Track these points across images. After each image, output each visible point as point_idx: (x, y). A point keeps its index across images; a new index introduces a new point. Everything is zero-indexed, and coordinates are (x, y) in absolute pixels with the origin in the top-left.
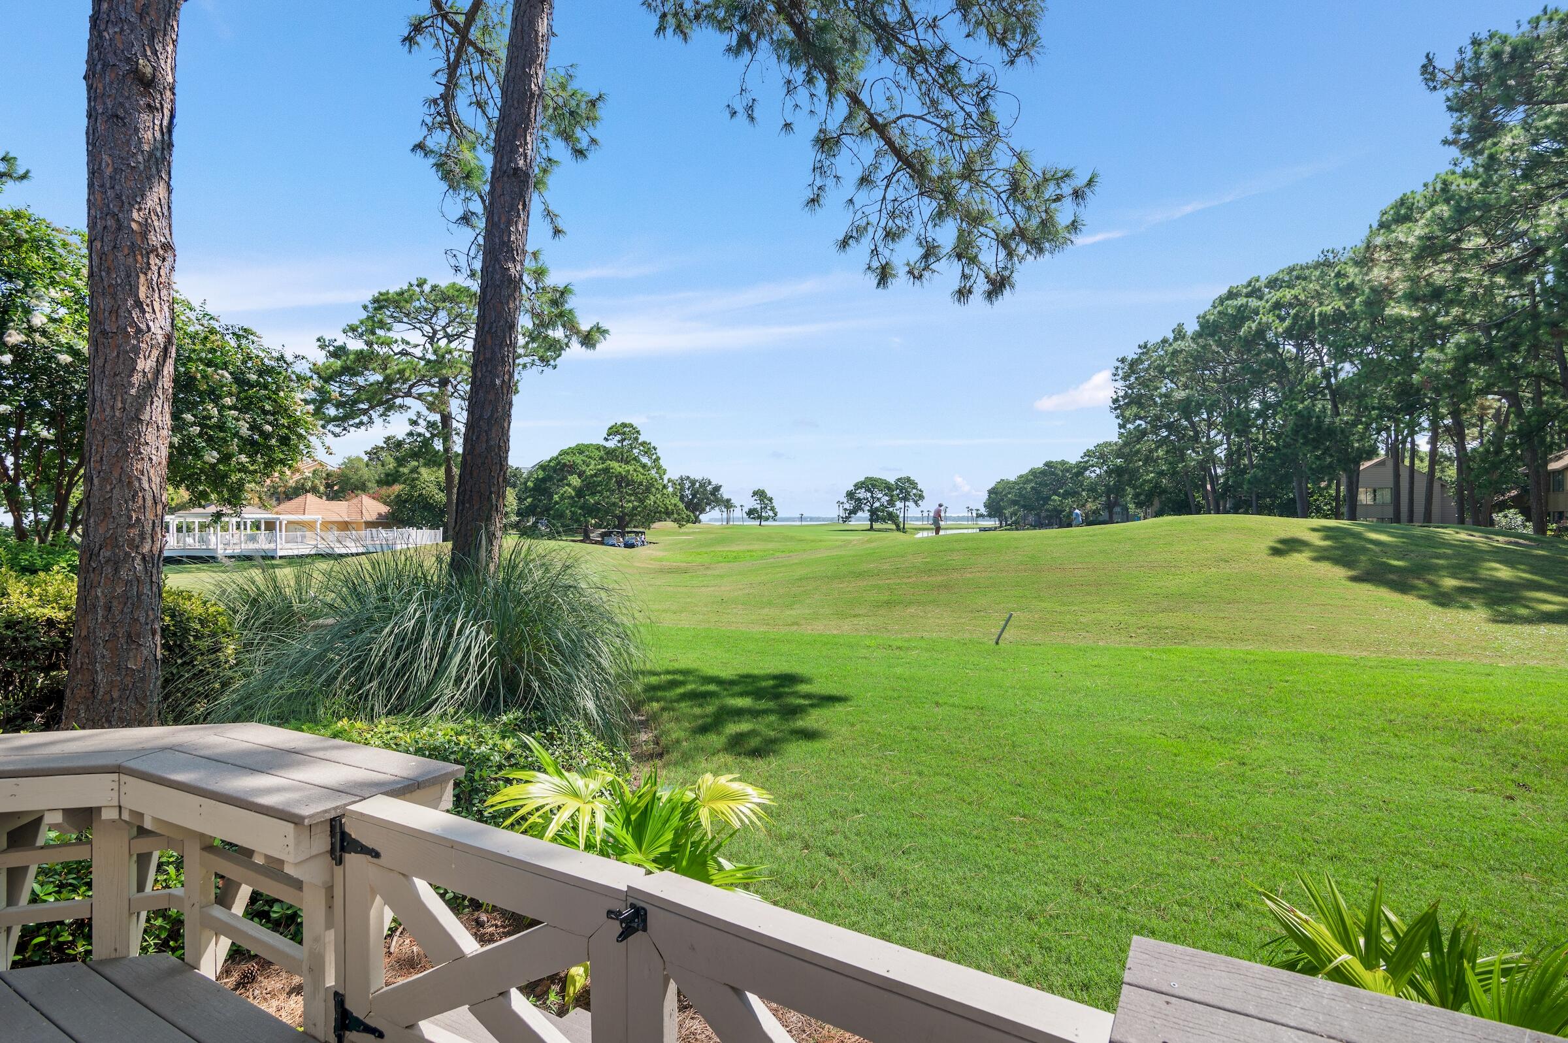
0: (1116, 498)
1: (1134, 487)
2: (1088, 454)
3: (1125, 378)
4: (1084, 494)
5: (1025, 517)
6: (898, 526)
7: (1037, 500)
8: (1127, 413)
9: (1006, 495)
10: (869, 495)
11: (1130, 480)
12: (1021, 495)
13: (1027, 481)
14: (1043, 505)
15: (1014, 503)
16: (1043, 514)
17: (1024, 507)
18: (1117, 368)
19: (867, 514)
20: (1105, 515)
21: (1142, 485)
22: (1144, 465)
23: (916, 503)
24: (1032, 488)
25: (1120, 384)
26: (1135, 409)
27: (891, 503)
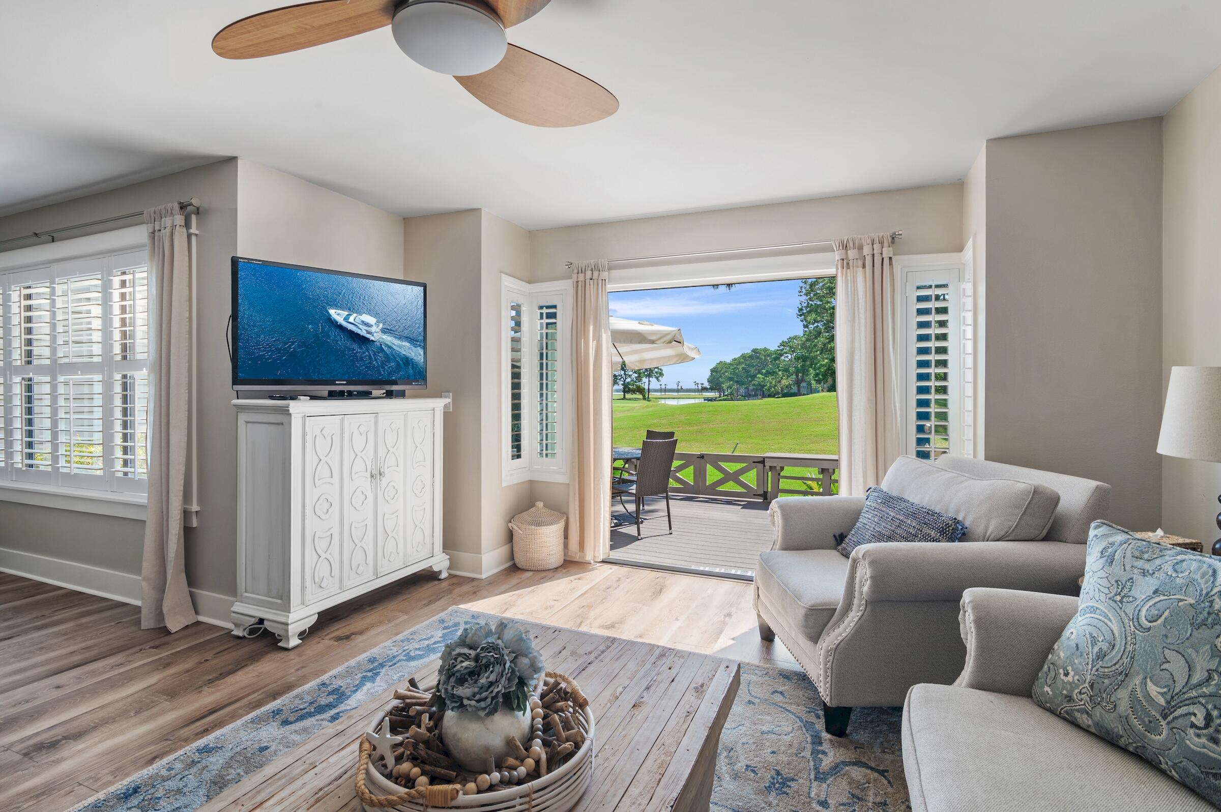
0: (803, 377)
1: (815, 369)
2: (783, 344)
3: (806, 295)
4: (780, 373)
5: (737, 390)
6: (644, 396)
7: (747, 377)
8: (809, 318)
9: (724, 373)
10: (623, 372)
11: (811, 365)
12: (734, 373)
13: (740, 363)
14: (751, 381)
15: (730, 379)
16: (751, 388)
17: (737, 382)
18: (801, 287)
19: (621, 387)
20: (795, 389)
21: (819, 368)
22: (821, 354)
23: (657, 378)
24: (743, 368)
25: (804, 298)
26: (814, 316)
27: (639, 378)
